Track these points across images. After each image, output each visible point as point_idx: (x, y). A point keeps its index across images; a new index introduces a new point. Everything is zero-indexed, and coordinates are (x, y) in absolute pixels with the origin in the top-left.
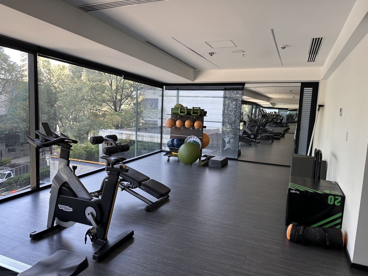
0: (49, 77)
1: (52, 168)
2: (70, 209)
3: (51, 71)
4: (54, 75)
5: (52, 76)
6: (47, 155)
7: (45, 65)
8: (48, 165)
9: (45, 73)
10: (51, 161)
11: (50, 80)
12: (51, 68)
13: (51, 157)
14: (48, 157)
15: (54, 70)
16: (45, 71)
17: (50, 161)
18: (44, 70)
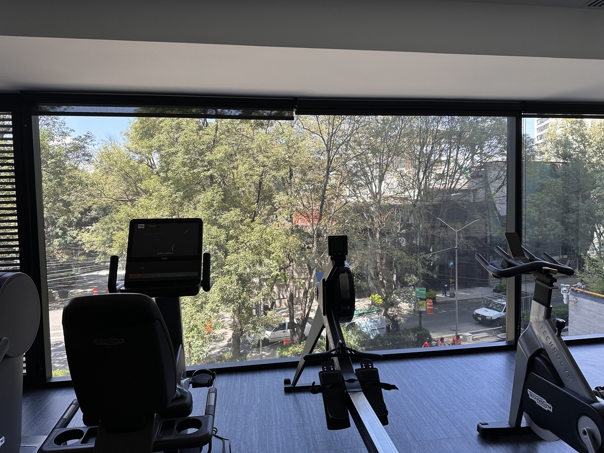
0: (582, 147)
1: (571, 310)
2: (547, 407)
3: (587, 136)
4: (591, 143)
5: (588, 145)
6: (563, 285)
7: (575, 129)
8: (565, 302)
9: (575, 142)
10: (571, 297)
11: (584, 153)
12: (586, 132)
13: (572, 290)
14: (565, 289)
15: (592, 133)
16: (575, 138)
17: (568, 296)
18: (573, 138)
